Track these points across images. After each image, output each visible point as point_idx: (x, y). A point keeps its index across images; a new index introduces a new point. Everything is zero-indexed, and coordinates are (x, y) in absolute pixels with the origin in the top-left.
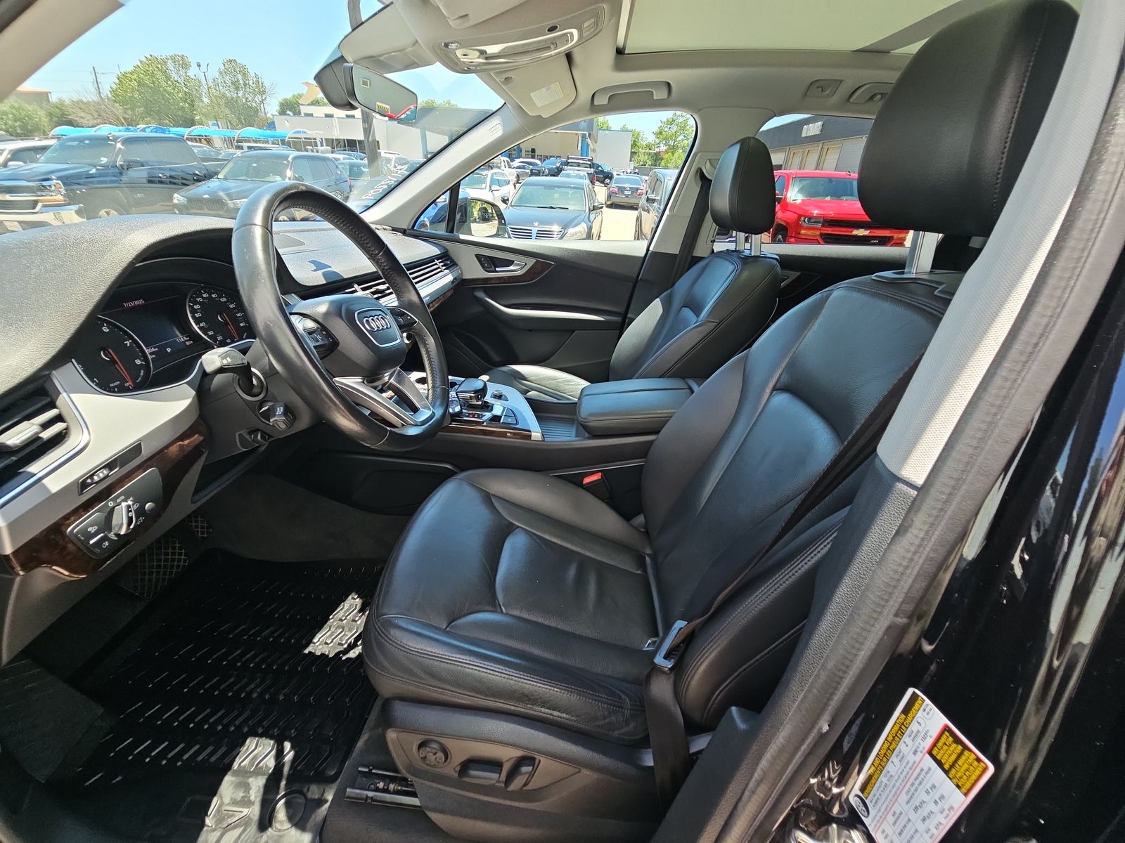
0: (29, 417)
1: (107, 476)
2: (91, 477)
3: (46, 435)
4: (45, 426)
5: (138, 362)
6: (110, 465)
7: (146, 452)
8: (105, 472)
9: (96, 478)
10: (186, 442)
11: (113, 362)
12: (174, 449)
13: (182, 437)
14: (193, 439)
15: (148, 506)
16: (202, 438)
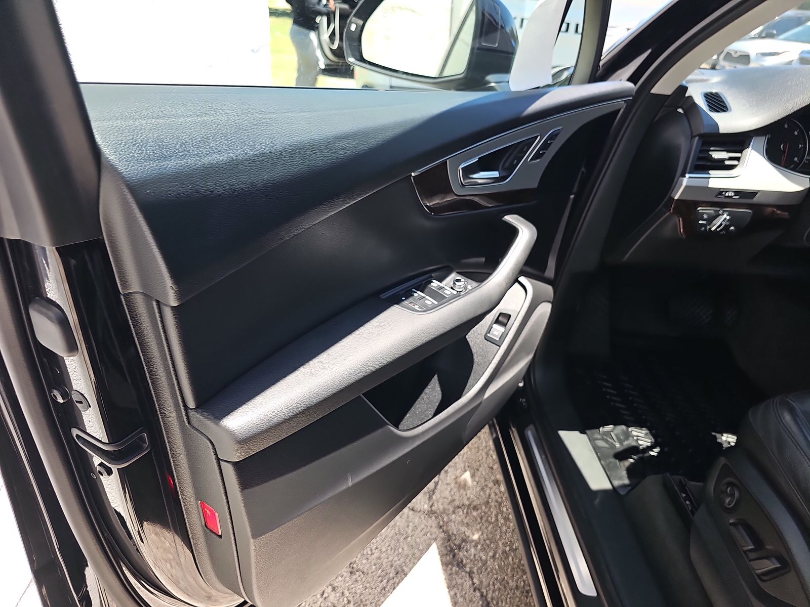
0: (728, 151)
1: (731, 197)
2: (726, 192)
3: (727, 163)
4: (731, 159)
5: (796, 159)
6: (737, 192)
7: (756, 200)
8: (733, 194)
9: (727, 194)
10: (779, 212)
11: (784, 152)
12: (769, 210)
13: (779, 207)
14: (784, 213)
15: (732, 228)
16: (788, 217)
